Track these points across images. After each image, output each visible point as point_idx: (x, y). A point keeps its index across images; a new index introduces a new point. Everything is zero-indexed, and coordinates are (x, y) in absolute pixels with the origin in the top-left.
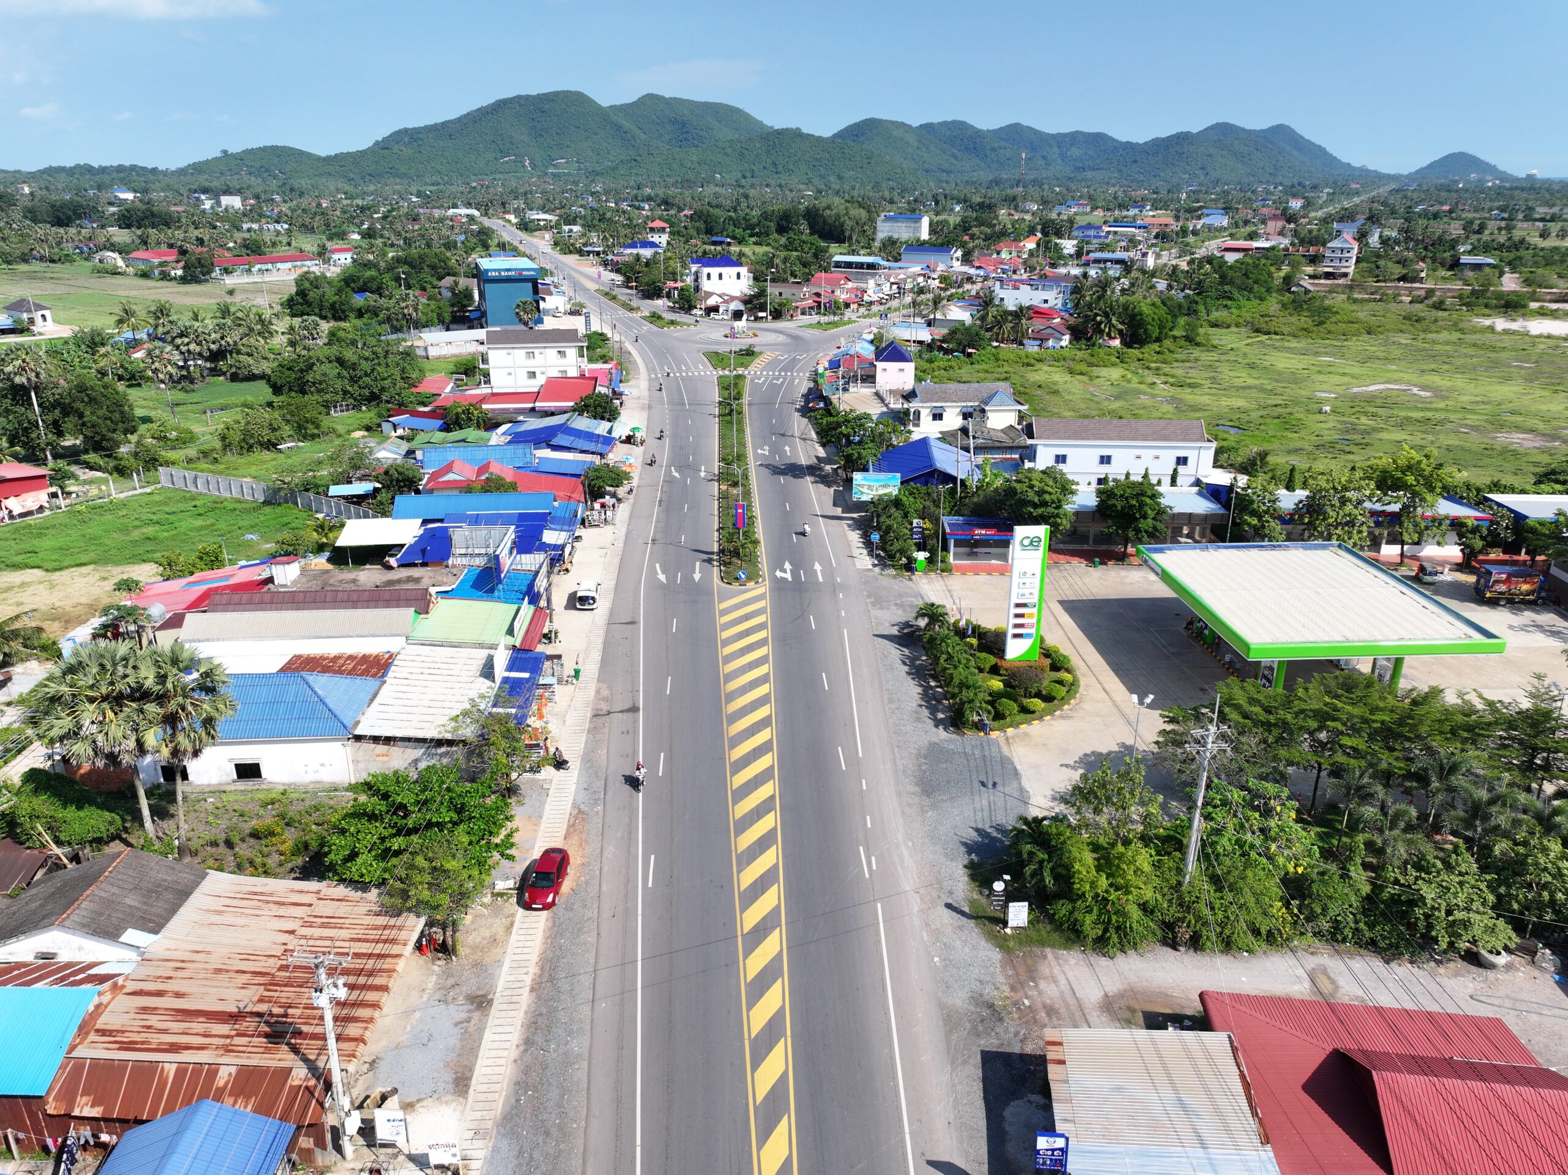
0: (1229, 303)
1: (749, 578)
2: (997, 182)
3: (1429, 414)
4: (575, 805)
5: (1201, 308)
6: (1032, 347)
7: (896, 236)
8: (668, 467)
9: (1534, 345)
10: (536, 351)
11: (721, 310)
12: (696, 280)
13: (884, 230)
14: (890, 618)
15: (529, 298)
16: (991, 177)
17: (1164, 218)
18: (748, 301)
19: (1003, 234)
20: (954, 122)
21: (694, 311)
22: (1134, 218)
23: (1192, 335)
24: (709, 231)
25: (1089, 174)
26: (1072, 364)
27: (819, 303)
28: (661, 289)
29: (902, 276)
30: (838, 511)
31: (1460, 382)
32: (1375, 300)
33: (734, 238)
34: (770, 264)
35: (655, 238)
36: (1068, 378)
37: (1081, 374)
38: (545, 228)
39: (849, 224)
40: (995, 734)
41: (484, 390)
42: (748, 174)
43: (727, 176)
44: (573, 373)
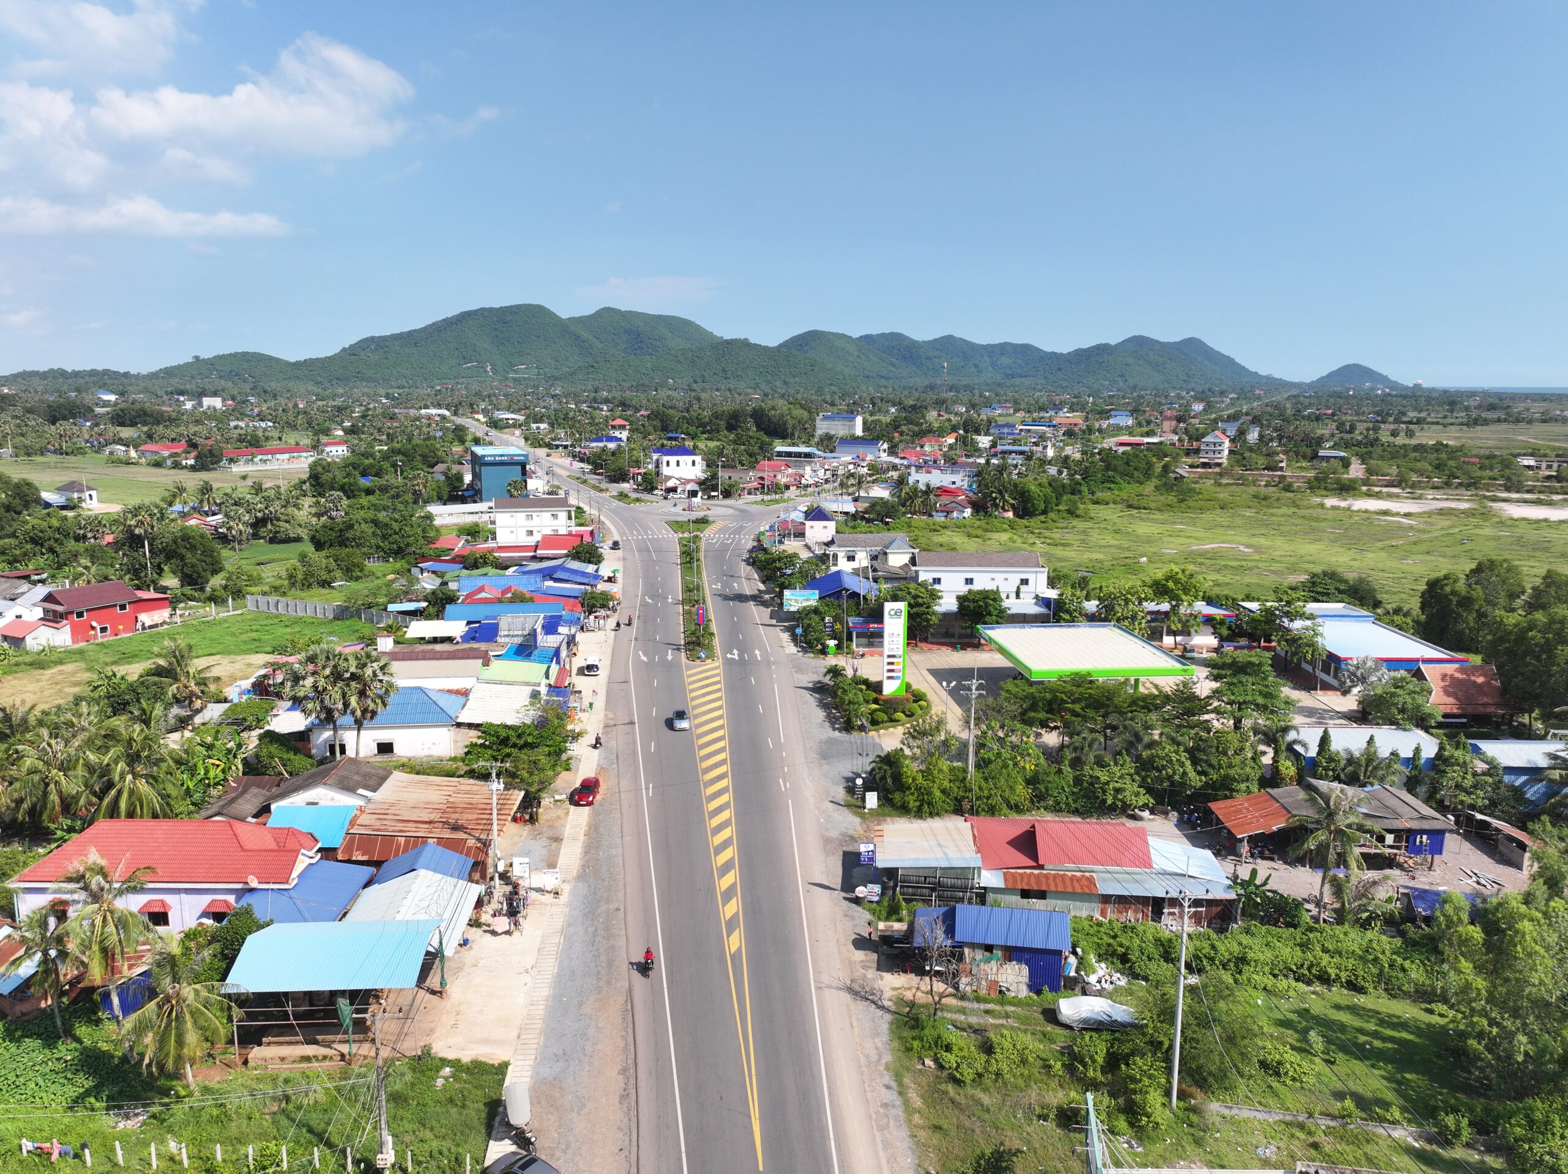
0: (1112, 486)
1: (707, 657)
2: (931, 387)
3: (1244, 563)
4: (598, 765)
5: (1084, 489)
6: (939, 518)
7: (832, 432)
8: (643, 596)
9: (1351, 517)
10: (534, 515)
11: (679, 491)
12: (657, 466)
13: (822, 427)
14: (808, 678)
15: (519, 478)
16: (927, 383)
17: (1076, 418)
18: (701, 483)
19: (930, 431)
20: (891, 334)
21: (656, 492)
22: (1050, 419)
23: (1073, 509)
24: (665, 429)
25: (1018, 381)
26: (970, 530)
27: (763, 485)
28: (626, 475)
29: (835, 464)
30: (774, 622)
31: (1279, 542)
32: (1238, 484)
33: (687, 434)
34: (720, 454)
35: (617, 434)
36: (966, 540)
37: (977, 537)
38: (514, 426)
39: (791, 422)
40: (872, 733)
41: (491, 544)
42: (699, 380)
43: (679, 381)
44: (563, 531)
